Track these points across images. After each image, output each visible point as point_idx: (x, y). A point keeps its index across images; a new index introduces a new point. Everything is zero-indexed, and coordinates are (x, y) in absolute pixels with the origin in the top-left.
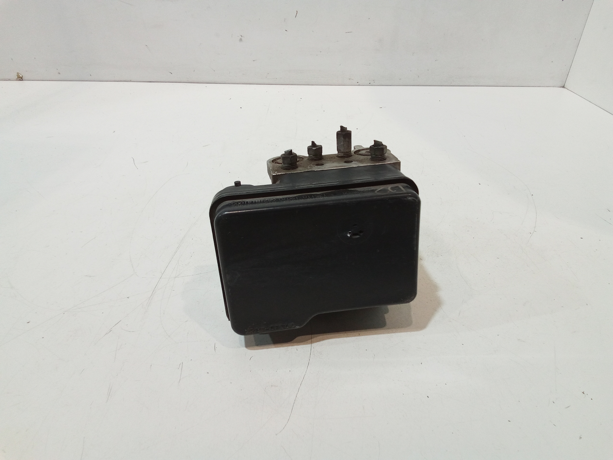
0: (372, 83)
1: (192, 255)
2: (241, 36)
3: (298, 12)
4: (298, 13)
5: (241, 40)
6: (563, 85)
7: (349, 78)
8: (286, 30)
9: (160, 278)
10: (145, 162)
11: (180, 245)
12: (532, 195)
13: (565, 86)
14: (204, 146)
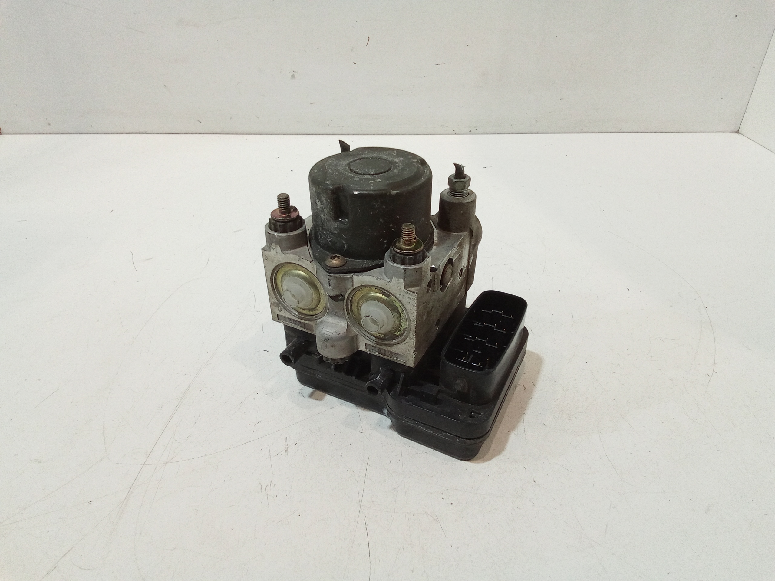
0: (473, 131)
1: (196, 420)
2: (294, 71)
4: (370, 39)
5: (293, 76)
6: (736, 130)
7: (442, 125)
8: (354, 63)
9: (143, 464)
10: (147, 260)
11: (181, 402)
12: (707, 308)
13: (739, 131)
14: (234, 232)
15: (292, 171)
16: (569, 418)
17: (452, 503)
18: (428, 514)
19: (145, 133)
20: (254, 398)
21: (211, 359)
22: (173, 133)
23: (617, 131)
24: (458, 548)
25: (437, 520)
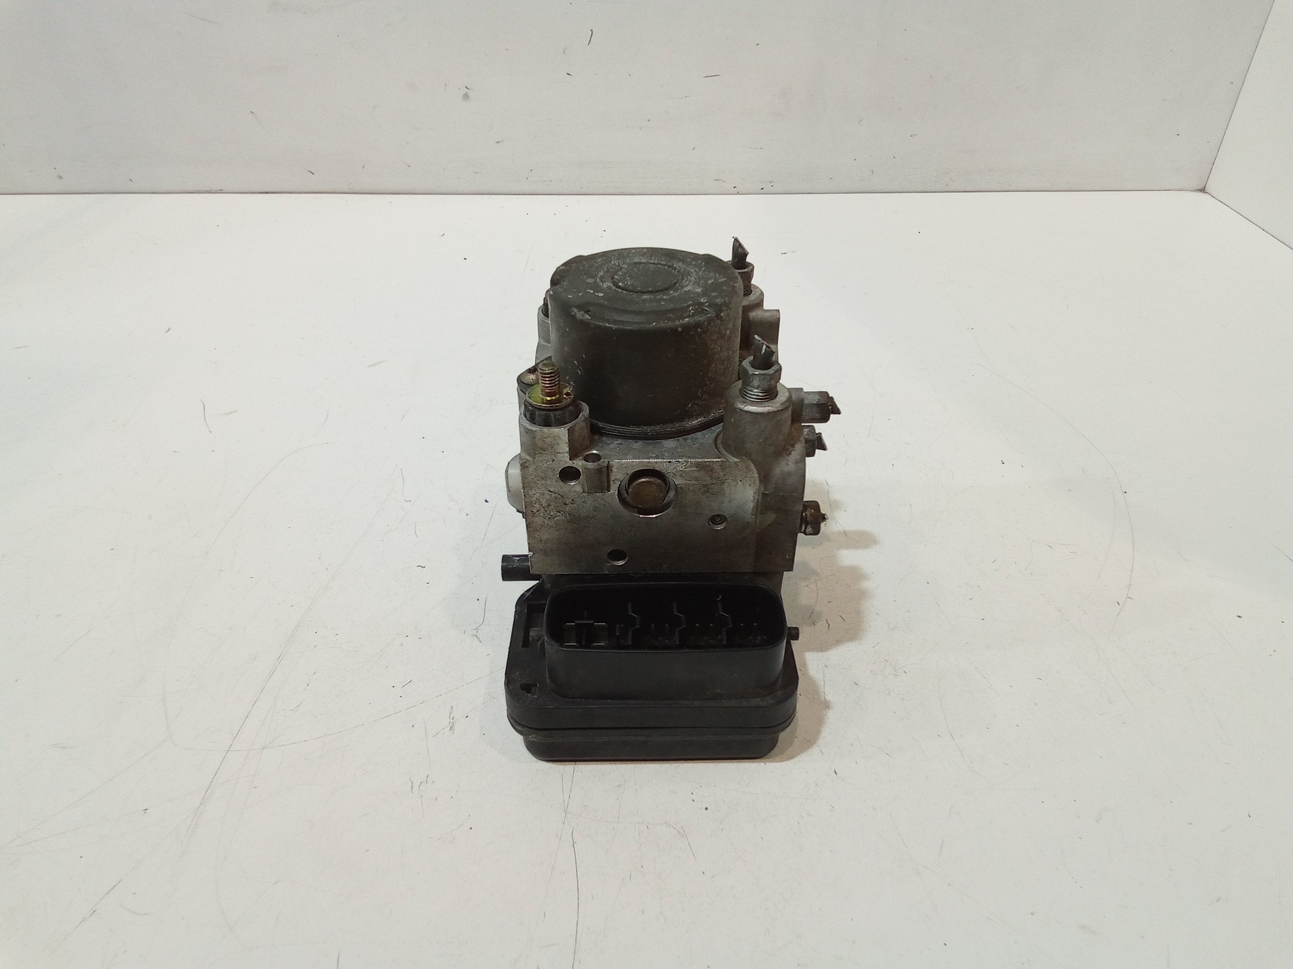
0: (767, 188)
1: (310, 679)
2: (467, 88)
3: (594, 31)
4: (593, 34)
5: (466, 96)
6: (1201, 187)
7: (716, 178)
8: (567, 74)
9: (227, 749)
10: (228, 414)
11: (285, 651)
12: (1125, 492)
13: (1206, 188)
14: (369, 366)
15: (465, 259)
16: (895, 672)
17: (708, 807)
18: (670, 825)
19: (221, 193)
20: (402, 644)
21: (333, 580)
22: (267, 193)
23: (1005, 188)
24: (713, 877)
25: (683, 833)
